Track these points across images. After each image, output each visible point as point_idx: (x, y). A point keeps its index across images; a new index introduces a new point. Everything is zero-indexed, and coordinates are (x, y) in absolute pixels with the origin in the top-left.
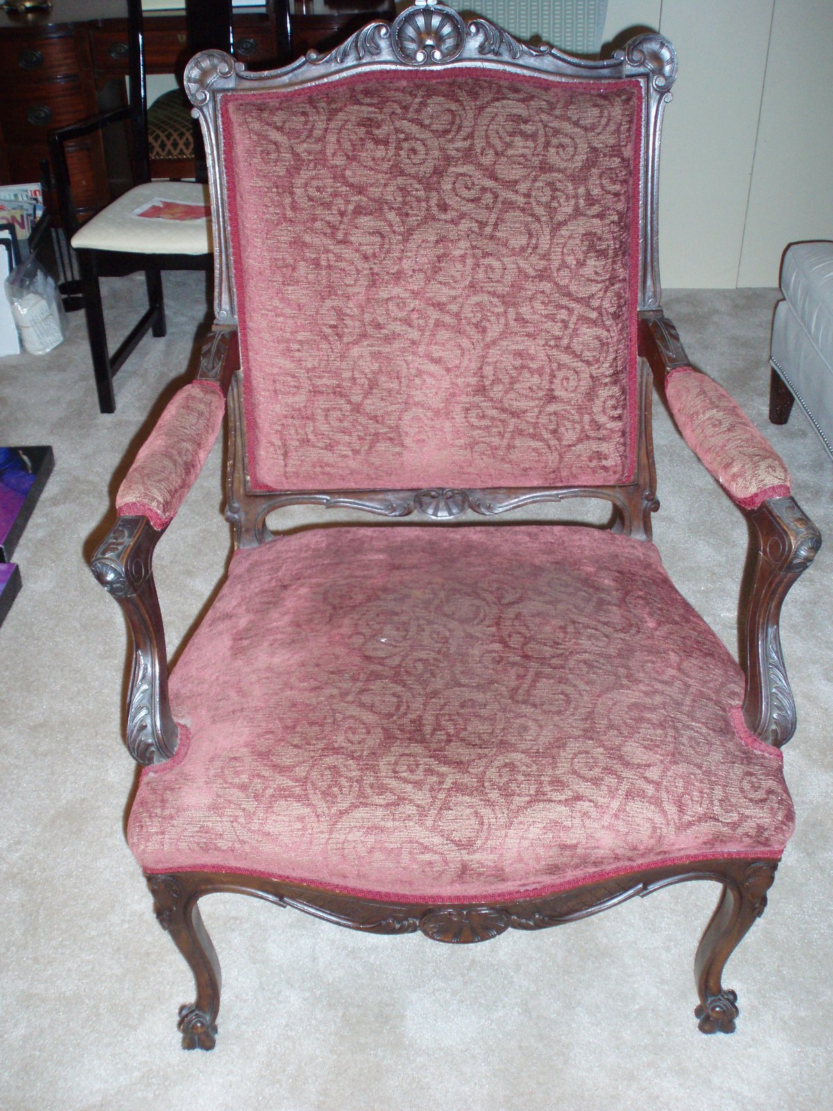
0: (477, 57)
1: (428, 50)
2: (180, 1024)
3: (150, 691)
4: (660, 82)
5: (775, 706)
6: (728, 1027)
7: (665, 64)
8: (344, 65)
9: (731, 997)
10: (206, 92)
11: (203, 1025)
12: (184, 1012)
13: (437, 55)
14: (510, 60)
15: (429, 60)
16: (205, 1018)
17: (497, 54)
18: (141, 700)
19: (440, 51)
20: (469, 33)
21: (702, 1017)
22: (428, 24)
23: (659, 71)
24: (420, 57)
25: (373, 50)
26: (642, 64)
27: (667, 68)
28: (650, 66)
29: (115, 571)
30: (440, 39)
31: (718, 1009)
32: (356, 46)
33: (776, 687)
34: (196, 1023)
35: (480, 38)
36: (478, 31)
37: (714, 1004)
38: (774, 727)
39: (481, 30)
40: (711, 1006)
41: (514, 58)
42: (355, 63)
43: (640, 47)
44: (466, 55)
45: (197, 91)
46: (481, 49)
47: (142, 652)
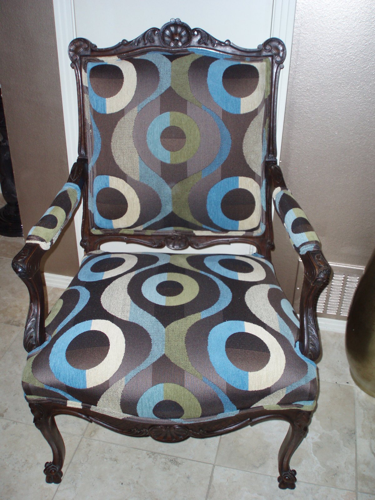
0: (197, 45)
1: (176, 41)
2: (44, 471)
3: (35, 321)
4: (278, 59)
5: (311, 344)
6: (293, 487)
7: (281, 51)
8: (138, 47)
9: (293, 473)
10: (77, 56)
11: (55, 471)
12: (47, 465)
13: (180, 44)
14: (211, 47)
15: (176, 46)
16: (56, 468)
17: (206, 44)
18: (31, 325)
19: (181, 42)
20: (194, 35)
21: (280, 481)
22: (176, 30)
23: (278, 54)
24: (172, 45)
25: (152, 41)
26: (270, 51)
27: (281, 54)
28: (274, 52)
29: (22, 267)
30: (181, 37)
31: (287, 478)
32: (144, 39)
33: (311, 335)
34: (51, 470)
35: (199, 37)
36: (198, 34)
37: (286, 475)
38: (310, 353)
39: (199, 34)
40: (284, 476)
41: (213, 46)
42: (143, 46)
43: (270, 44)
44: (192, 44)
45: (73, 55)
46: (199, 42)
47: (33, 303)
